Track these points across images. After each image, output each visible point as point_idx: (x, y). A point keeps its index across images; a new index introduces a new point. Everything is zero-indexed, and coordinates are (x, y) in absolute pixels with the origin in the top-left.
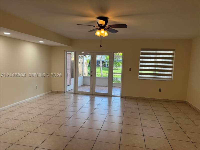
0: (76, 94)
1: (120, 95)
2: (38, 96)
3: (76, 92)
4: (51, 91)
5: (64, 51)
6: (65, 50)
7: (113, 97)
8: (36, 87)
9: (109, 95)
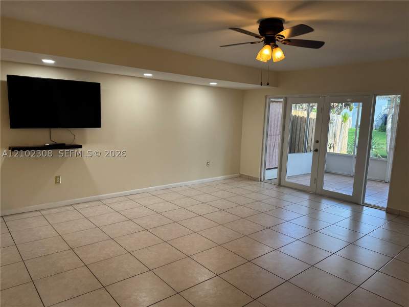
0: (282, 186)
1: (385, 206)
2: (210, 179)
3: (282, 183)
4: (238, 174)
5: (264, 99)
6: (266, 97)
7: (365, 208)
8: (208, 163)
9: (355, 202)
